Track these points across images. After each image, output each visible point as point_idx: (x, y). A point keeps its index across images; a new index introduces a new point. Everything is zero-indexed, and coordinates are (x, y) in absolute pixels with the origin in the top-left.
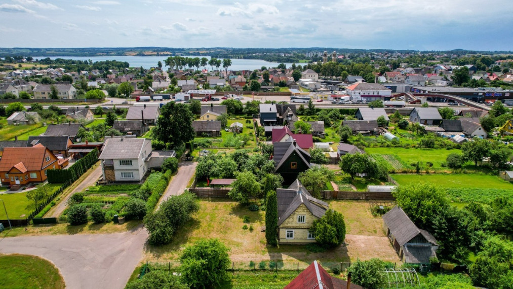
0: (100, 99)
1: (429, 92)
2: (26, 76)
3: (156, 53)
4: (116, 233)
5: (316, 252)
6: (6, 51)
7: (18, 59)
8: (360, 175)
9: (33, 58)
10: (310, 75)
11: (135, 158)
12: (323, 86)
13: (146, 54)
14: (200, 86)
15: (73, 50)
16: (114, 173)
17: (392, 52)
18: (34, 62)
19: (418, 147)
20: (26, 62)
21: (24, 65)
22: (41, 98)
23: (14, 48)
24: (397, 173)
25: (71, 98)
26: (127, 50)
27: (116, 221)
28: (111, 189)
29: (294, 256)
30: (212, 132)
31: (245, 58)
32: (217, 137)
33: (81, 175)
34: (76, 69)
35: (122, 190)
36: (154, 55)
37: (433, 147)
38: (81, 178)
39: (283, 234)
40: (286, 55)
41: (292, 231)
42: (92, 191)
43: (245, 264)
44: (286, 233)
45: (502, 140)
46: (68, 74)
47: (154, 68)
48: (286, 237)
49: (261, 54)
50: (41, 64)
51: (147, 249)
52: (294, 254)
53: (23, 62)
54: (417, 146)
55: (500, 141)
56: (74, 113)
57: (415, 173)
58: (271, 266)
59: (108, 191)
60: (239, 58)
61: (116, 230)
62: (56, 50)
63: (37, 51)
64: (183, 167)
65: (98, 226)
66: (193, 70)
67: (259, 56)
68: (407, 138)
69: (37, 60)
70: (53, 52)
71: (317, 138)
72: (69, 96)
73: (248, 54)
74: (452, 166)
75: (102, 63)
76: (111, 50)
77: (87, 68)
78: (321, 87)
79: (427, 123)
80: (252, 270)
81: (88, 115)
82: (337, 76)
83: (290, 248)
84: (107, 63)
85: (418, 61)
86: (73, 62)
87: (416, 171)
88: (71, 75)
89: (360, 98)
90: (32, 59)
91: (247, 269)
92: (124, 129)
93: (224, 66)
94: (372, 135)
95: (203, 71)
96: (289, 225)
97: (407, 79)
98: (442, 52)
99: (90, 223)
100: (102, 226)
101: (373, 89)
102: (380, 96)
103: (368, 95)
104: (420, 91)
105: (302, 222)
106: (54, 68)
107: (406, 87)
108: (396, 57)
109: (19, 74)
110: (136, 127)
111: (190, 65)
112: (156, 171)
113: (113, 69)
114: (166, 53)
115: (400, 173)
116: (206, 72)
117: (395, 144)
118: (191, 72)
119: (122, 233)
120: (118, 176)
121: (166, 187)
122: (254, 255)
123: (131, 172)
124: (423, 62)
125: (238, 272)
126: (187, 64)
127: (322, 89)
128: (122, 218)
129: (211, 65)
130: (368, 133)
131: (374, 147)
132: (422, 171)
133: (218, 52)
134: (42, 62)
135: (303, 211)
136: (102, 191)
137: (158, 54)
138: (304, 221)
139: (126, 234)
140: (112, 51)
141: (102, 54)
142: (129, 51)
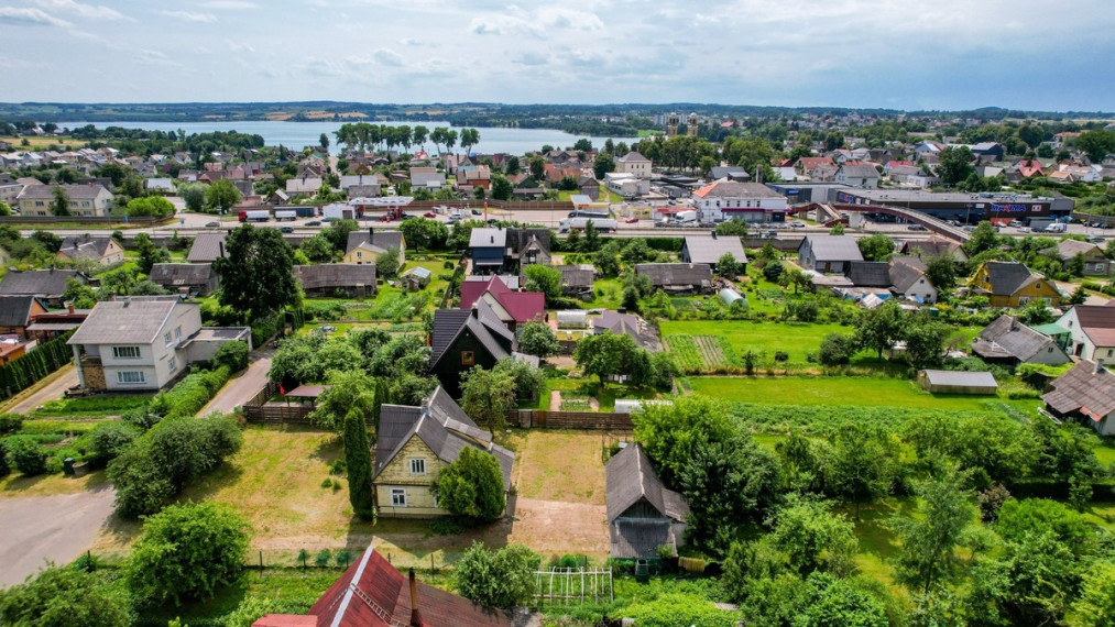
0: (161, 217)
1: (872, 202)
2: (28, 164)
3: (332, 115)
4: (60, 495)
5: (444, 533)
6: (5, 110)
7: (26, 127)
8: (616, 378)
9: (58, 125)
10: (635, 166)
11: (145, 341)
12: (655, 188)
13: (310, 117)
14: (391, 189)
15: (154, 108)
16: (102, 373)
17: (842, 113)
18: (59, 134)
19: (782, 320)
20: (41, 135)
21: (34, 142)
22: (36, 215)
24: (705, 374)
25: (100, 214)
26: (271, 108)
27: (69, 470)
28: (91, 405)
29: (394, 542)
30: (355, 287)
31: (523, 126)
32: (367, 297)
33: (40, 378)
34: (145, 151)
35: (114, 408)
36: (329, 119)
37: (812, 320)
38: (38, 384)
39: (385, 496)
40: (612, 120)
41: (402, 491)
42: (49, 411)
43: (291, 555)
44: (391, 495)
45: (965, 305)
46: (123, 161)
47: (311, 148)
48: (392, 503)
49: (557, 118)
50: (74, 138)
51: (111, 526)
52: (397, 536)
53: (35, 134)
54: (780, 317)
55: (960, 308)
56: (77, 247)
57: (744, 374)
58: (339, 560)
59: (84, 410)
60: (510, 126)
61: (62, 489)
62: (115, 107)
63: (73, 111)
64: (263, 360)
65: (28, 481)
66: (396, 152)
67: (554, 122)
68: (770, 300)
69: (67, 130)
70: (109, 112)
71: (572, 300)
72: (95, 210)
73: (529, 117)
74: (826, 359)
75: (204, 137)
76: (236, 109)
77: (167, 149)
78: (652, 190)
79: (832, 268)
80: (299, 568)
81: (108, 251)
82: (693, 167)
83: (395, 524)
84: (217, 135)
85: (888, 134)
86: (144, 135)
87: (745, 370)
88: (127, 163)
89: (719, 215)
90: (55, 127)
91: (291, 564)
92: (172, 281)
93: (463, 145)
94: (698, 294)
95: (417, 155)
96: (395, 478)
97: (839, 174)
98: (952, 114)
99: (12, 477)
100: (36, 482)
101: (748, 195)
102: (763, 211)
103: (736, 207)
104: (854, 198)
105: (420, 473)
106: (95, 147)
107: (829, 190)
108: (848, 123)
109: (14, 161)
110: (198, 276)
111: (390, 143)
112: (201, 369)
113: (224, 150)
114: (354, 115)
115: (712, 374)
116: (423, 157)
117: (738, 313)
118: (389, 158)
119: (73, 496)
120: (112, 380)
121: (205, 403)
122: (318, 538)
123: (138, 370)
124: (899, 136)
125: (270, 572)
126: (385, 141)
127: (652, 195)
128: (83, 464)
129: (435, 141)
130: (689, 291)
131: (687, 320)
132: (759, 371)
133: (468, 113)
134: (77, 134)
135: (420, 450)
136: (71, 410)
137: (336, 116)
138: (423, 470)
139: (81, 497)
140: (239, 109)
141: (214, 117)
142: (275, 111)
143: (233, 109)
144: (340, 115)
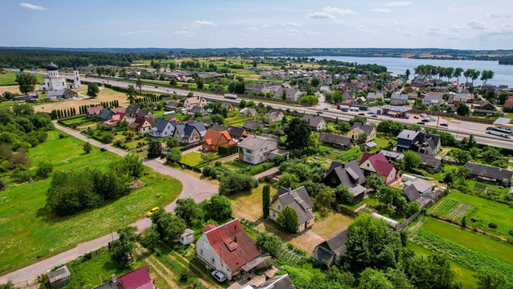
3: (433, 56)
4: (214, 185)
5: (279, 230)
8: (392, 207)
11: (253, 150)
13: (421, 57)
15: (355, 51)
16: (243, 156)
23: (313, 49)
24: (439, 219)
25: (296, 99)
26: (405, 51)
27: (220, 180)
28: (239, 164)
30: (340, 145)
32: (344, 150)
34: (335, 72)
35: (241, 167)
36: (430, 58)
39: (271, 213)
41: (275, 214)
42: (229, 163)
48: (272, 216)
50: (318, 64)
52: (268, 225)
56: (271, 113)
57: (461, 225)
58: (250, 224)
59: (235, 165)
62: (342, 50)
69: (318, 60)
71: (421, 171)
72: (294, 98)
81: (279, 116)
83: (270, 222)
95: (452, 83)
96: (274, 209)
99: (210, 177)
100: (213, 180)
105: (279, 209)
106: (320, 69)
111: (441, 75)
116: (455, 84)
120: (245, 159)
121: (261, 172)
122: (250, 217)
123: (251, 158)
126: (438, 74)
130: (494, 182)
132: (469, 227)
134: (320, 62)
135: (280, 202)
136: (232, 164)
137: (435, 57)
140: (390, 52)
141: (378, 55)
142: (406, 53)
143: (387, 51)
144: (436, 56)
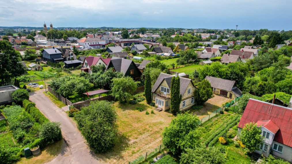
41: (185, 101)
44: (183, 104)
48: (182, 107)
61: (41, 162)
89: (89, 47)
96: (184, 98)
101: (95, 41)
102: (100, 45)
103: (93, 44)
105: (189, 93)
119: (53, 161)
135: (190, 86)
139: (59, 159)
